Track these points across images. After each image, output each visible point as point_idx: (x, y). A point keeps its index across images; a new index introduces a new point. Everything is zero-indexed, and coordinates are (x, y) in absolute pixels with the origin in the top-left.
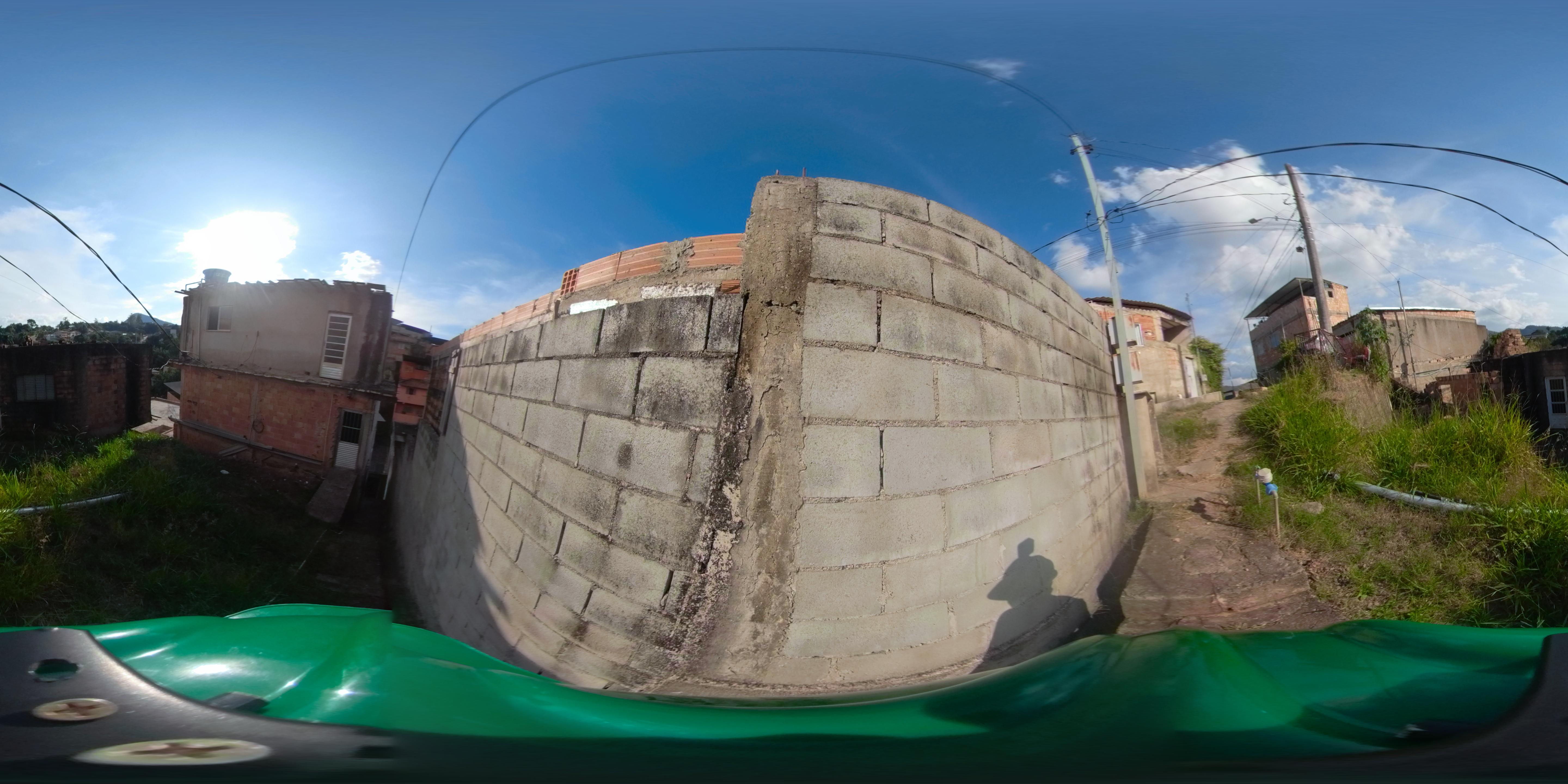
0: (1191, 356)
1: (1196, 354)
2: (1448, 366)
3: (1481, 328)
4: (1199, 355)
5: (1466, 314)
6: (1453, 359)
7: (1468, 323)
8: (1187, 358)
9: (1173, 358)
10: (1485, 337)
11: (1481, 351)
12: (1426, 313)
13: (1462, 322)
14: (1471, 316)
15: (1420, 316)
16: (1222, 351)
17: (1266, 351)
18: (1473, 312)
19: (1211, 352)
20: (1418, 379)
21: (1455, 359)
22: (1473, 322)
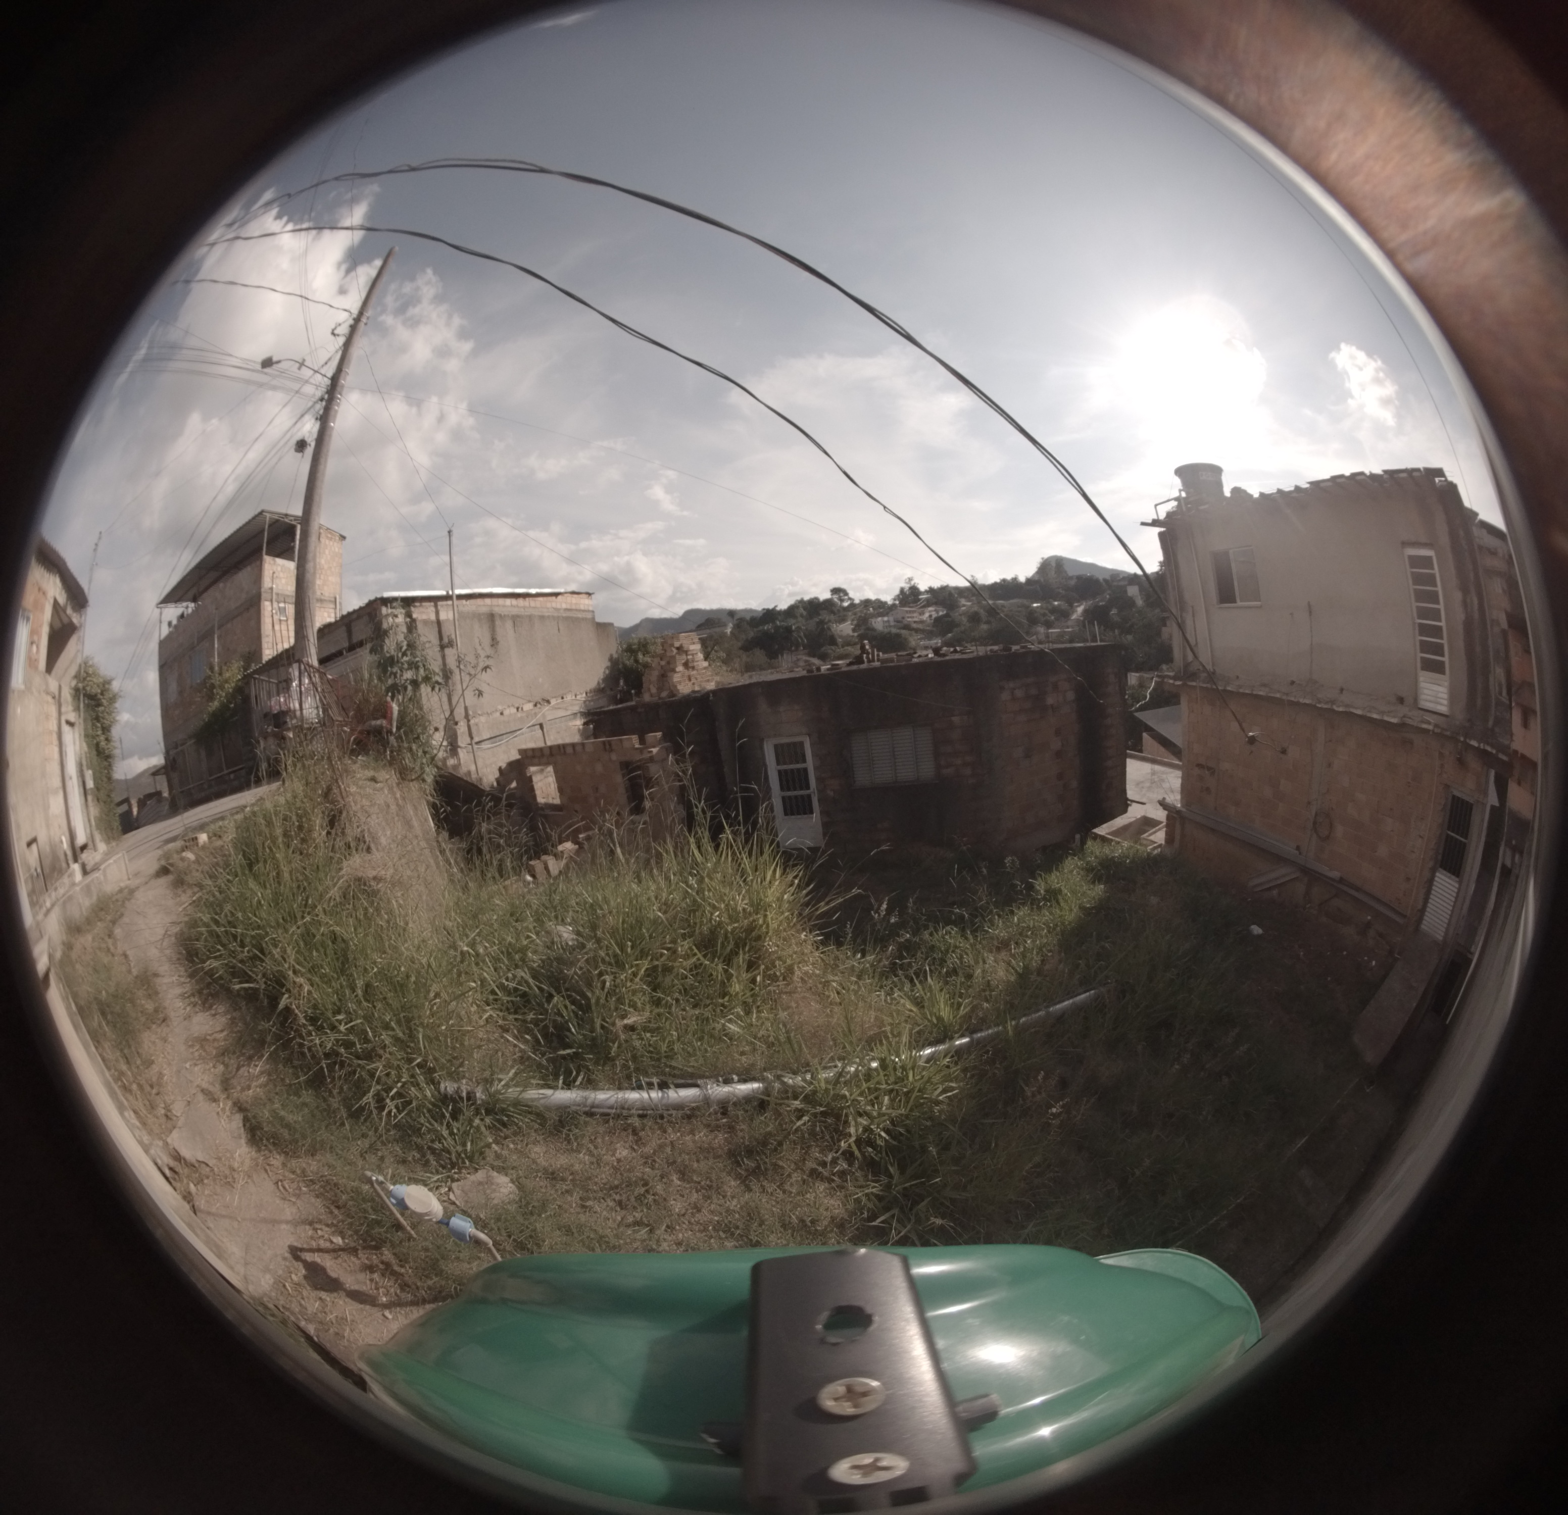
2: (539, 719)
3: (603, 628)
5: (574, 599)
6: (548, 702)
7: (577, 620)
10: (614, 648)
11: (606, 679)
13: (567, 619)
14: (584, 603)
18: (589, 594)
20: (479, 754)
21: (553, 702)
22: (589, 616)
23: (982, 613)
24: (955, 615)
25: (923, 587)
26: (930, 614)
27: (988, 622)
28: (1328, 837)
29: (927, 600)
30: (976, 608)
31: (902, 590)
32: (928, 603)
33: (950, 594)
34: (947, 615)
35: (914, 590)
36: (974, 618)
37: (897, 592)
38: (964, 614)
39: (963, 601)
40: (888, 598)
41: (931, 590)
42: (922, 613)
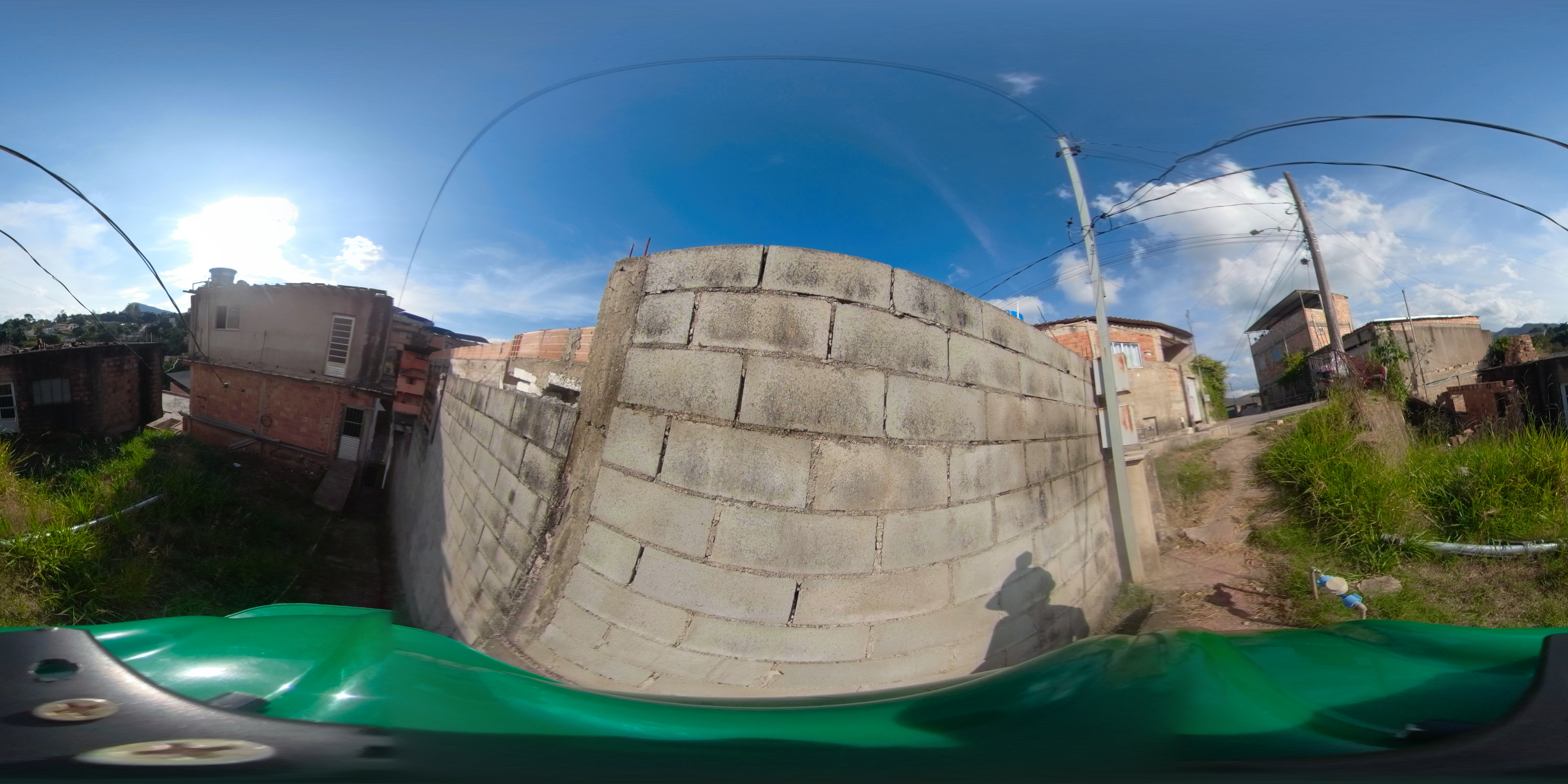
0: (1193, 376)
1: (1198, 373)
2: (1456, 374)
4: (1201, 375)
5: (1470, 320)
7: (1472, 329)
8: (1188, 378)
9: (1174, 379)
11: (1488, 356)
12: (1431, 321)
13: (1467, 328)
14: (1475, 321)
15: (1426, 325)
16: (1224, 368)
17: (1268, 365)
19: (1213, 371)
20: (1427, 389)
21: (1463, 366)
22: (1478, 327)
23: (96, 327)
24: (83, 328)
25: (68, 315)
26: (71, 327)
27: (99, 331)
28: (270, 426)
29: (70, 320)
30: (93, 325)
31: (59, 316)
32: (71, 322)
33: (82, 318)
34: (79, 328)
35: (64, 316)
36: (92, 329)
37: (56, 316)
38: (87, 327)
39: (87, 322)
40: (52, 319)
41: (73, 316)
42: (67, 327)
